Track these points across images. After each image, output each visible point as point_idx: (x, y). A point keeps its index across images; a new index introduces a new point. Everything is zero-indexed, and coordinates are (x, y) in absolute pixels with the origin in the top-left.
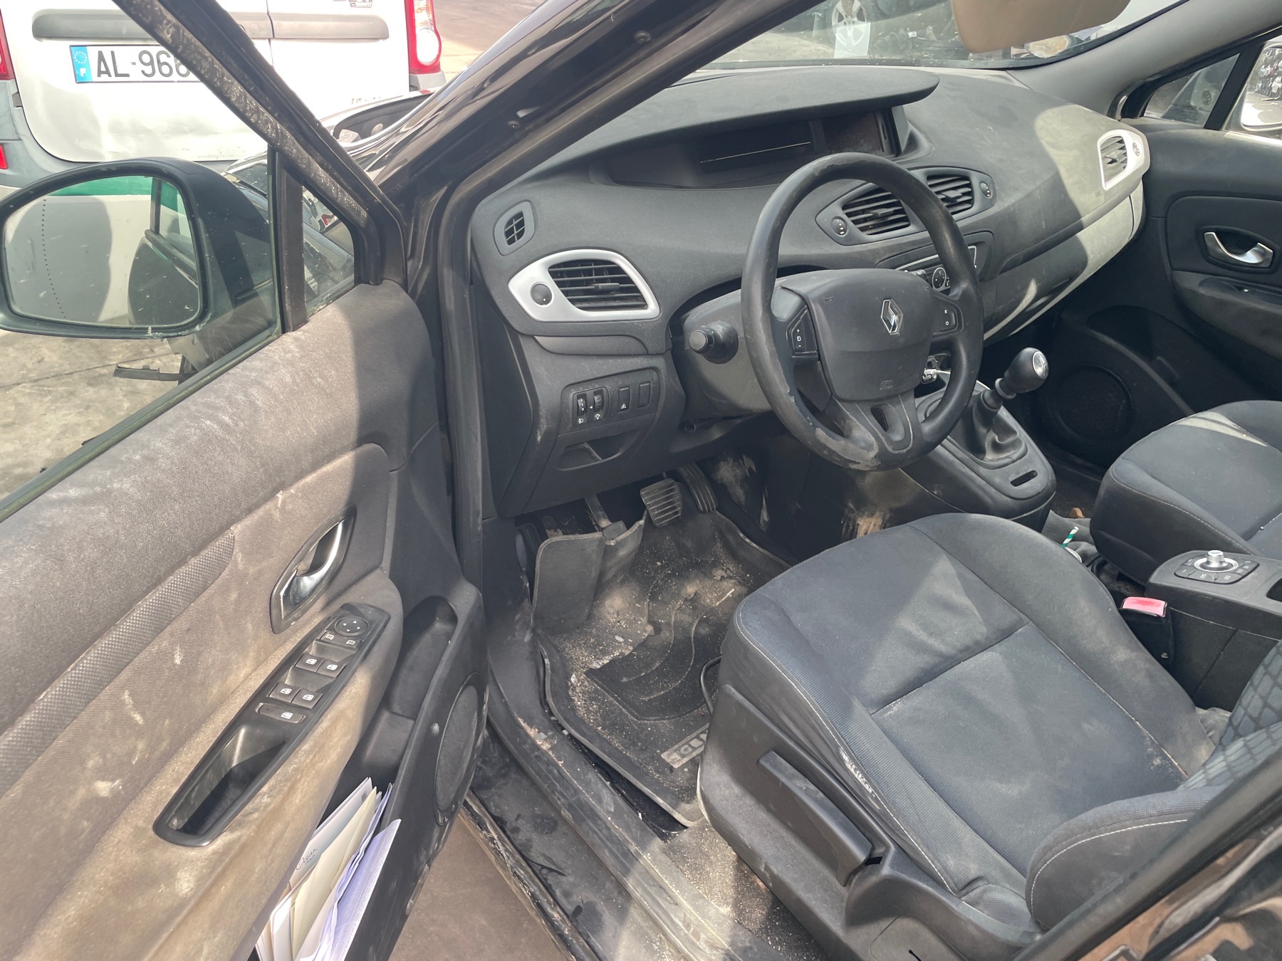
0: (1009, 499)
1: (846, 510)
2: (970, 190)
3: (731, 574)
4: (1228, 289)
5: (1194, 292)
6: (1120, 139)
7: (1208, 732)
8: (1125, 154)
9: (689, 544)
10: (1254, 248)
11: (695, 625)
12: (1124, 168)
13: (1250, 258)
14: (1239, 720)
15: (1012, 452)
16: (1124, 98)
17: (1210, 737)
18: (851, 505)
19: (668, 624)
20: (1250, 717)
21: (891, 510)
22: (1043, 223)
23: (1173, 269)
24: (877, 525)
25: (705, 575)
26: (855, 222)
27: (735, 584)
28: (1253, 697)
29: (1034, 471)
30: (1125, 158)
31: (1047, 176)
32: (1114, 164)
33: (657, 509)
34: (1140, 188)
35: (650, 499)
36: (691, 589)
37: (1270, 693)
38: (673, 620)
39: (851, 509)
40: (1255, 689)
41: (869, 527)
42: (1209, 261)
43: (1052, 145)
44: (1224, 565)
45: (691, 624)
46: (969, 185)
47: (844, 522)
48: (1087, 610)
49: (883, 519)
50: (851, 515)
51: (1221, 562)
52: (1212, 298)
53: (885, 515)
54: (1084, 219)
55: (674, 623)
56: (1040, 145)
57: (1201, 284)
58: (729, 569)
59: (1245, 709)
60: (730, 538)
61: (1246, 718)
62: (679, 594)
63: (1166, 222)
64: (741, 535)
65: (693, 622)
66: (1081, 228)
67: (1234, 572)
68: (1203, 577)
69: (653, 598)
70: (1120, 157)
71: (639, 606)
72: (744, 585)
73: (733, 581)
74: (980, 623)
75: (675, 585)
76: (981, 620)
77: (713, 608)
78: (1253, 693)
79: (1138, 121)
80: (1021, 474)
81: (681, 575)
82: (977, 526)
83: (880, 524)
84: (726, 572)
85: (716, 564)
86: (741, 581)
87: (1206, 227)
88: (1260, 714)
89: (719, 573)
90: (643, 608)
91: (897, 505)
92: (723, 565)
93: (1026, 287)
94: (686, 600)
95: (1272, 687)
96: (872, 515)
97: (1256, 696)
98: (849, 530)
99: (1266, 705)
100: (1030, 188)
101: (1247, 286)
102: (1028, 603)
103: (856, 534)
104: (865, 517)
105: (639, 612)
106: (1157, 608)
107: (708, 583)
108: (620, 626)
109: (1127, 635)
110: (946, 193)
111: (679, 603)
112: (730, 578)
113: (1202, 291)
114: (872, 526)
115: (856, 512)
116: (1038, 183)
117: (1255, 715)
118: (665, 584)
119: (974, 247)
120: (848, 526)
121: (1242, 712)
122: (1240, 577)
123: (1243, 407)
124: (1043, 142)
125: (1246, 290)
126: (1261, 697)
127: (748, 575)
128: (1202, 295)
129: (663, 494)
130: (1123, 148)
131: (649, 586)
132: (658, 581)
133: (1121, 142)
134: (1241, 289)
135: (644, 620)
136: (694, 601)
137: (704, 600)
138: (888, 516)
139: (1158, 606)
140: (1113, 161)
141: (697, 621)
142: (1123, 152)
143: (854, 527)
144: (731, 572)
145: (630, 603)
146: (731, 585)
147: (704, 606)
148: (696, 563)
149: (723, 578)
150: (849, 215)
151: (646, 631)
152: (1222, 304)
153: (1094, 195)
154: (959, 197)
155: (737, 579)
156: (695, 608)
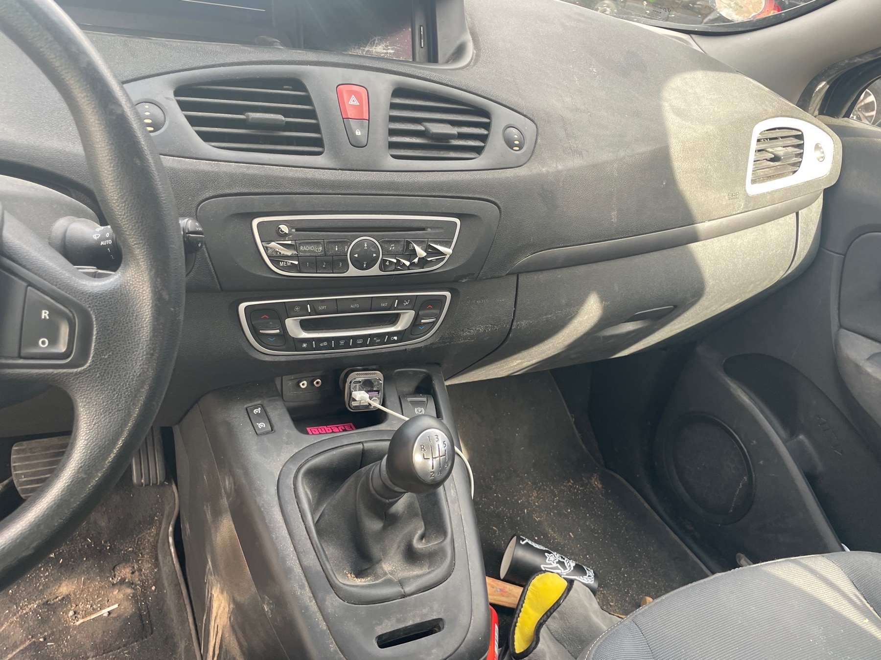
1: (207, 567)
2: (486, 132)
3: (136, 580)
5: (857, 366)
6: (800, 133)
8: (801, 155)
12: (795, 172)
15: (425, 570)
16: (822, 85)
18: (210, 563)
21: (234, 600)
22: (614, 213)
23: (841, 326)
24: (225, 610)
25: (102, 570)
26: (193, 121)
27: (128, 595)
29: (441, 620)
30: (798, 160)
31: (643, 149)
32: (777, 164)
33: (26, 475)
34: (817, 207)
35: (20, 460)
36: (64, 589)
39: (210, 568)
41: (219, 607)
43: (679, 113)
46: (487, 126)
47: (206, 583)
50: (210, 577)
53: (230, 604)
54: (702, 227)
56: (659, 109)
57: (871, 358)
58: (139, 571)
62: (42, 592)
63: (844, 261)
64: (171, 529)
65: (22, 643)
66: (695, 238)
70: (788, 156)
72: (137, 602)
73: (129, 591)
75: (46, 577)
77: (66, 629)
79: (840, 121)
80: (410, 623)
81: (64, 564)
83: (227, 611)
84: (133, 573)
85: (129, 558)
86: (138, 594)
89: (122, 573)
92: (137, 561)
93: (578, 303)
94: (44, 604)
96: (223, 591)
100: (605, 156)
104: (217, 589)
107: (96, 585)
110: (428, 125)
111: (30, 607)
112: (131, 584)
113: (869, 368)
114: (222, 607)
116: (622, 154)
119: (457, 221)
124: (666, 104)
127: (153, 588)
128: (868, 374)
129: (46, 456)
130: (801, 146)
133: (800, 137)
136: (52, 609)
137: (67, 613)
140: (776, 159)
141: (28, 643)
142: (798, 151)
144: (138, 576)
146: (121, 596)
147: (58, 621)
148: (101, 551)
149: (121, 581)
150: (183, 106)
153: (725, 194)
154: (452, 137)
155: (136, 590)
156: (44, 621)
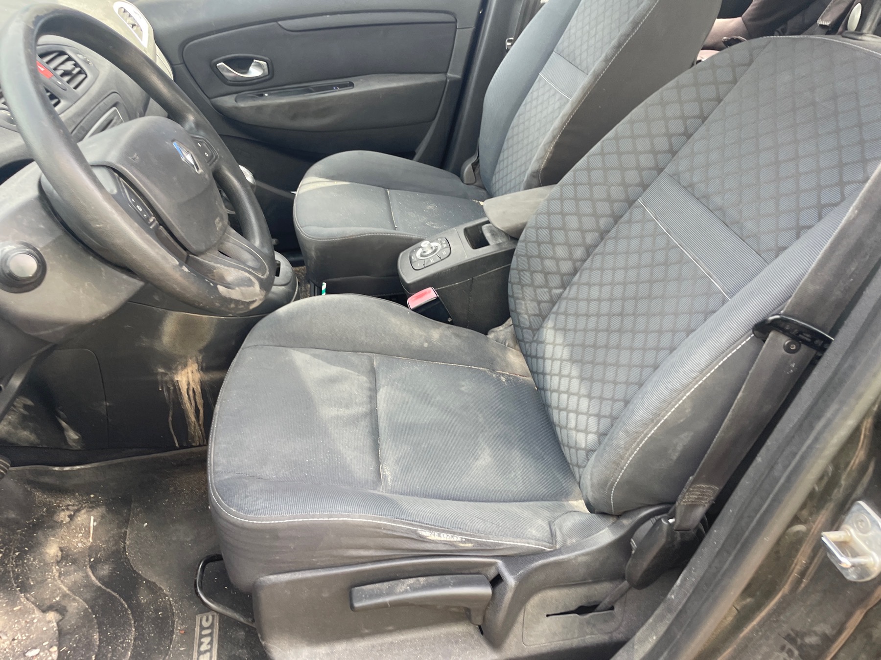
0: (283, 287)
1: (159, 377)
3: (76, 508)
4: (253, 98)
5: (236, 108)
7: (505, 345)
8: (135, 20)
9: (12, 515)
10: (253, 64)
11: (90, 573)
12: (141, 29)
13: (254, 72)
14: (528, 322)
17: (508, 346)
18: (161, 370)
19: (65, 596)
20: (535, 315)
21: (200, 351)
23: (209, 98)
24: (194, 371)
25: (52, 527)
27: (87, 511)
28: (525, 304)
30: (137, 23)
36: (52, 550)
37: (536, 295)
38: (65, 589)
39: (163, 373)
40: (523, 299)
41: (188, 377)
42: (230, 85)
44: (434, 248)
45: (87, 576)
46: (71, 58)
47: (162, 388)
48: (398, 323)
49: (197, 363)
50: (166, 378)
51: (432, 248)
52: (251, 108)
53: (197, 359)
55: (69, 590)
57: (236, 101)
58: (69, 505)
59: (527, 313)
60: (47, 479)
61: (531, 318)
62: (46, 564)
63: (186, 66)
64: (57, 469)
65: (86, 573)
67: (443, 248)
68: (432, 261)
69: (24, 588)
70: (134, 22)
71: (19, 607)
72: (97, 506)
73: (83, 511)
74: (358, 376)
75: (34, 560)
76: (357, 373)
77: (90, 547)
78: (523, 303)
81: (31, 548)
82: (291, 316)
83: (197, 368)
84: (68, 509)
85: (52, 511)
86: (91, 505)
87: (215, 60)
88: (540, 309)
89: (63, 516)
90: (24, 605)
91: (204, 344)
92: (59, 506)
94: (58, 563)
95: (535, 291)
96: (185, 366)
97: (529, 302)
98: (171, 391)
99: (539, 303)
101: (266, 92)
102: (364, 343)
103: (180, 389)
104: (180, 372)
105: (24, 612)
106: (430, 294)
107: (62, 531)
108: (19, 642)
109: (428, 322)
110: (61, 68)
111: (55, 571)
112: (78, 510)
113: (242, 104)
114: (190, 375)
115: (169, 373)
117: (537, 312)
118: (23, 566)
119: (114, 108)
120: (168, 389)
121: (526, 316)
122: (449, 249)
123: (318, 166)
125: (266, 95)
126: (532, 300)
127: (92, 496)
130: (130, 15)
131: (10, 582)
132: (14, 571)
133: (126, 10)
134: (262, 95)
135: (37, 614)
136: (66, 557)
137: (75, 548)
138: (200, 358)
139: (430, 292)
140: (133, 25)
141: (89, 570)
142: (132, 18)
143: (174, 386)
144: (73, 505)
145: (6, 613)
146: (85, 516)
147: (80, 552)
148: (34, 525)
149: (71, 517)
151: (49, 622)
152: (259, 108)
154: (72, 70)
155: (85, 507)
156: (74, 562)
